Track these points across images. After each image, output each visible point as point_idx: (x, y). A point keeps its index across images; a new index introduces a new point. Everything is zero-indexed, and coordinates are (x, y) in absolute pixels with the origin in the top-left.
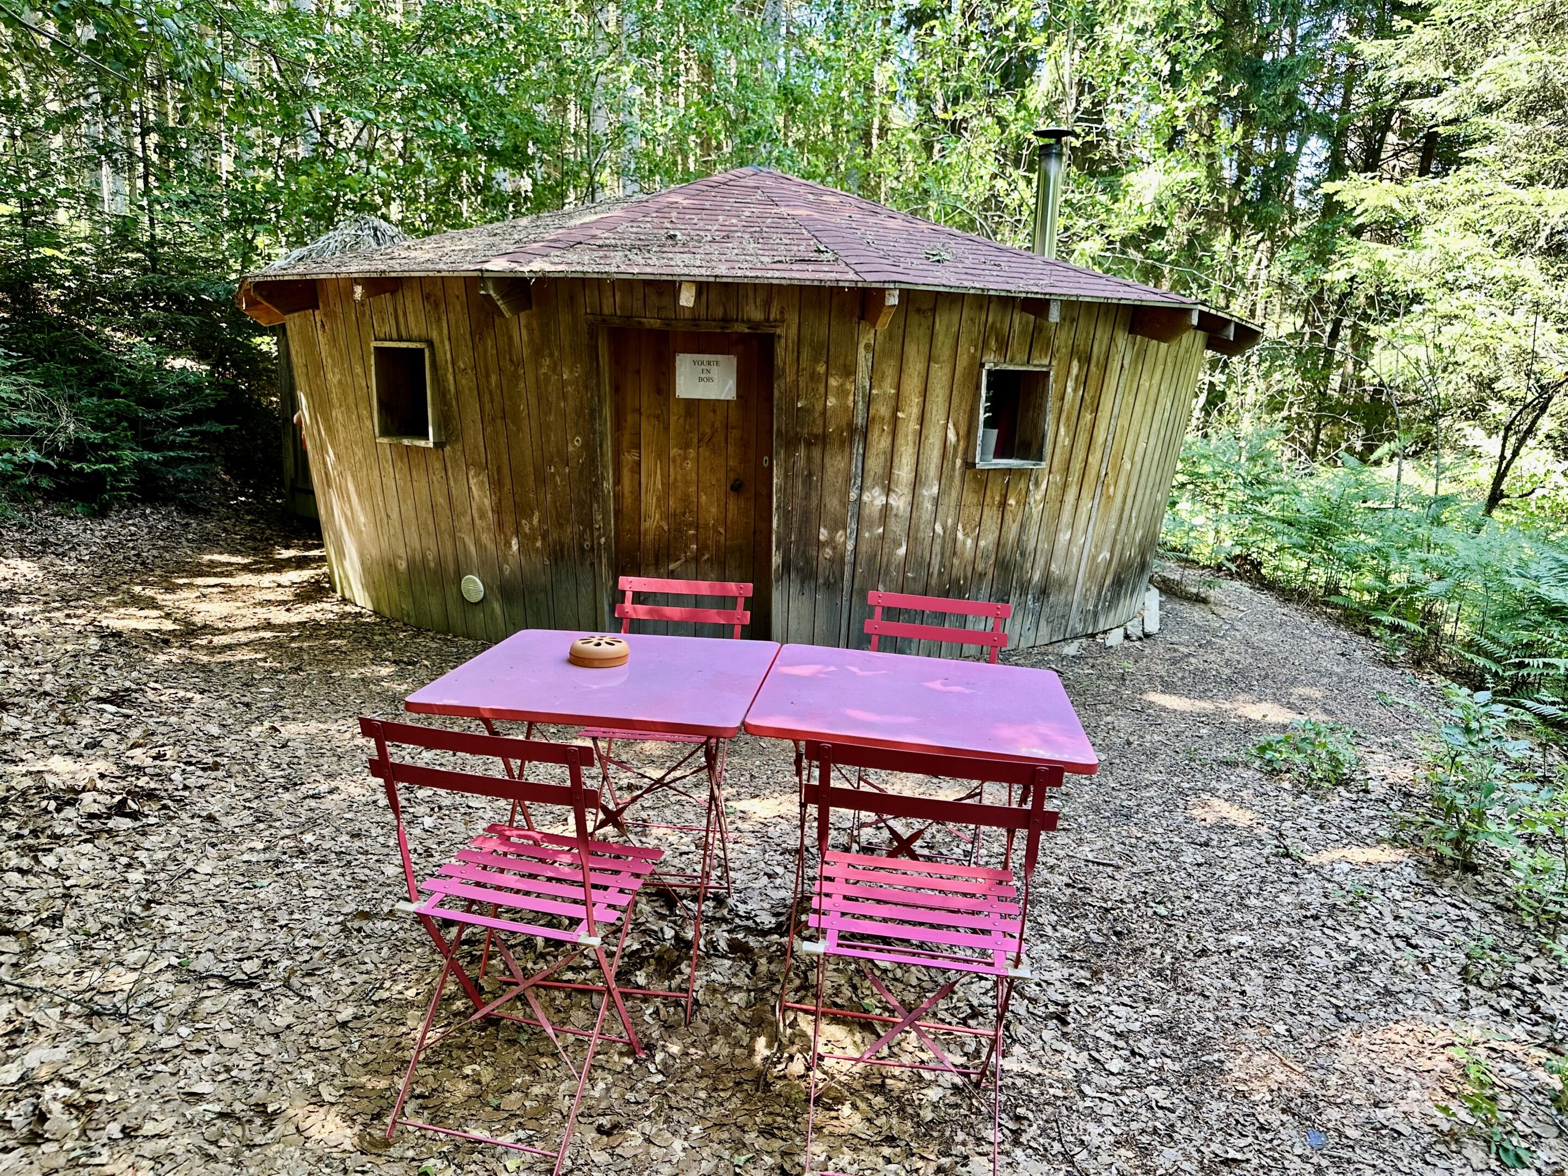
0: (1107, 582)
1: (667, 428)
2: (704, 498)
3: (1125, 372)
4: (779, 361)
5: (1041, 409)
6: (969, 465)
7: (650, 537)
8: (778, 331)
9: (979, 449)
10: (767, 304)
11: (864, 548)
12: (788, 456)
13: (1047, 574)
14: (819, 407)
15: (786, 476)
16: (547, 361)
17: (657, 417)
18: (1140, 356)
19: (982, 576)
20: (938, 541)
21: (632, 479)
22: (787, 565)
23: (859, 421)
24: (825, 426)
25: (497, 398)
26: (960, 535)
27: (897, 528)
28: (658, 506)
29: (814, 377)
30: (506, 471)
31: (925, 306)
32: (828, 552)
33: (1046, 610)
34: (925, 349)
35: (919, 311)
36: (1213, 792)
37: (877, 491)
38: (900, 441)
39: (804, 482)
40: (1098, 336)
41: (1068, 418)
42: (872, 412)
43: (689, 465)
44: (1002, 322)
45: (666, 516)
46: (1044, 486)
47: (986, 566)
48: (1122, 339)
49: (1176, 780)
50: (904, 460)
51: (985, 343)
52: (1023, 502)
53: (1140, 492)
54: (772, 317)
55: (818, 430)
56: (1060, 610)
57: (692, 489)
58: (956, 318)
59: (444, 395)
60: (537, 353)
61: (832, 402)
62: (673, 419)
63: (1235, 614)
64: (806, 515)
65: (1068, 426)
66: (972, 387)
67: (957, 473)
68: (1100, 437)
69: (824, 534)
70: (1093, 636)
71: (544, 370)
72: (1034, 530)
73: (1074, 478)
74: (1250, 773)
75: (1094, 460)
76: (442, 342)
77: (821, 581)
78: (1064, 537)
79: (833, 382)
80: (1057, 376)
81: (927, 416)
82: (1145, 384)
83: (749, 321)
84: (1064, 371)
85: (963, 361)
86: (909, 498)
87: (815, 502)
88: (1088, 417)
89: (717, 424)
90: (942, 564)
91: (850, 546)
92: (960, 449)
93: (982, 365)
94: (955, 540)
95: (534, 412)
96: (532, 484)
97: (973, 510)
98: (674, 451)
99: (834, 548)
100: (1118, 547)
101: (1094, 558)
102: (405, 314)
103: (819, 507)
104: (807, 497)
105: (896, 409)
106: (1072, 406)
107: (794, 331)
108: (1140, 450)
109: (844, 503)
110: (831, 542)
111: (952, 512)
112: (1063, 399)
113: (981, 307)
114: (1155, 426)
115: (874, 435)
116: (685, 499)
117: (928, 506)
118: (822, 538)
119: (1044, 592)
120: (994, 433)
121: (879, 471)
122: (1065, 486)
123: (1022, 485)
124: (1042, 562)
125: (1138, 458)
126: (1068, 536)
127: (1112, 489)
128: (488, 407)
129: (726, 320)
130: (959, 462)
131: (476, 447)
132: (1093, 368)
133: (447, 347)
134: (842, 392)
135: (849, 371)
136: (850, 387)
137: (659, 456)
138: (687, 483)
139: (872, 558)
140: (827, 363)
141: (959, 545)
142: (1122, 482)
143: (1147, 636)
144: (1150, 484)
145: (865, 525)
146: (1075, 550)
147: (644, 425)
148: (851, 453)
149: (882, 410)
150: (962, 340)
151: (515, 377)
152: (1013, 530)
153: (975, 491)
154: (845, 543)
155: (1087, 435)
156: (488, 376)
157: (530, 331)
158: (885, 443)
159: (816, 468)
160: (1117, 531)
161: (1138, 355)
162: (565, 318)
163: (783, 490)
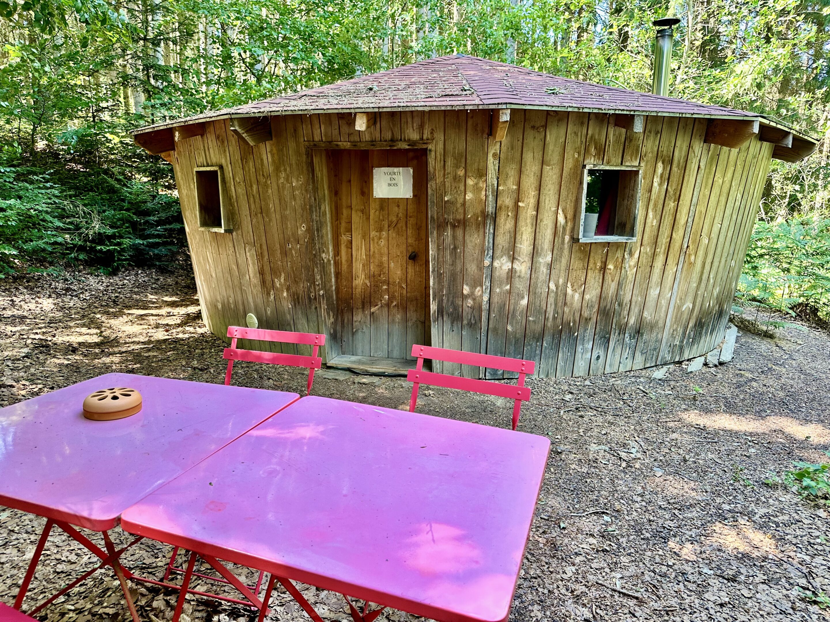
0: (690, 325)
1: (368, 218)
2: (392, 265)
3: (702, 172)
4: (431, 169)
5: (633, 198)
6: (575, 240)
7: (359, 290)
8: (430, 147)
9: (581, 228)
10: (421, 127)
11: (495, 299)
12: (439, 235)
13: (641, 319)
14: (460, 200)
15: (438, 249)
16: (283, 175)
17: (362, 211)
18: (715, 159)
19: (588, 320)
20: (552, 295)
21: (347, 252)
22: (441, 311)
23: (490, 209)
24: (465, 214)
25: (257, 200)
26: (569, 291)
27: (521, 286)
28: (363, 270)
29: (456, 178)
30: (265, 247)
31: (538, 124)
32: (470, 302)
33: (641, 345)
34: (539, 155)
35: (533, 127)
36: (750, 515)
37: (505, 259)
38: (521, 223)
39: (451, 254)
40: (678, 144)
41: (655, 205)
42: (499, 202)
43: (383, 242)
44: (600, 134)
45: (369, 277)
46: (636, 255)
47: (592, 313)
48: (698, 147)
49: (718, 500)
50: (524, 237)
51: (587, 150)
52: (620, 266)
53: (716, 260)
54: (425, 137)
55: (460, 217)
56: (652, 345)
57: (385, 259)
58: (563, 132)
59: (230, 200)
60: (277, 170)
61: (469, 196)
62: (372, 212)
63: (794, 347)
64: (453, 277)
65: (655, 210)
66: (577, 183)
67: (566, 246)
68: (682, 219)
69: (466, 290)
70: (680, 363)
71: (282, 180)
72: (629, 287)
73: (661, 249)
74: (788, 496)
75: (678, 236)
76: (227, 165)
77: (465, 322)
78: (654, 292)
79: (470, 182)
80: (645, 173)
81: (542, 204)
82: (719, 180)
83: (409, 140)
84: (652, 170)
85: (569, 164)
86: (529, 264)
87: (459, 268)
88: (671, 205)
89: (400, 215)
90: (556, 312)
91: (486, 298)
92: (568, 228)
93: (584, 166)
94: (565, 294)
95: (278, 209)
96: (279, 255)
97: (579, 273)
98: (373, 234)
99: (474, 299)
100: (699, 300)
101: (679, 307)
102: (209, 149)
103: (462, 271)
104: (453, 264)
105: (518, 200)
106: (658, 196)
107: (441, 146)
108: (716, 229)
109: (480, 268)
110: (471, 295)
111: (563, 274)
112: (650, 191)
113: (582, 124)
114: (728, 212)
115: (501, 219)
116: (380, 265)
117: (544, 270)
118: (465, 292)
119: (638, 332)
120: (595, 217)
121: (506, 245)
122: (654, 255)
123: (619, 254)
124: (637, 310)
125: (714, 235)
126: (657, 292)
127: (692, 258)
128: (253, 206)
129: (393, 140)
130: (567, 238)
131: (248, 232)
132: (675, 168)
133: (230, 169)
134: (477, 189)
135: (482, 174)
136: (482, 185)
137: (364, 237)
138: (381, 255)
139: (502, 307)
140: (465, 168)
141: (568, 298)
142: (701, 253)
143: (721, 364)
144: (725, 254)
145: (496, 283)
146: (663, 302)
147: (354, 216)
148: (484, 233)
149: (507, 201)
150: (568, 148)
151: (266, 186)
152: (611, 288)
153: (580, 259)
154: (481, 296)
155: (671, 218)
156: (251, 186)
157: (273, 155)
158: (509, 225)
159: (459, 243)
160: (698, 288)
161: (712, 159)
162: (292, 145)
163: (437, 259)
